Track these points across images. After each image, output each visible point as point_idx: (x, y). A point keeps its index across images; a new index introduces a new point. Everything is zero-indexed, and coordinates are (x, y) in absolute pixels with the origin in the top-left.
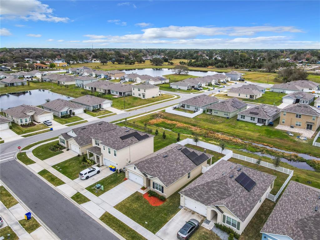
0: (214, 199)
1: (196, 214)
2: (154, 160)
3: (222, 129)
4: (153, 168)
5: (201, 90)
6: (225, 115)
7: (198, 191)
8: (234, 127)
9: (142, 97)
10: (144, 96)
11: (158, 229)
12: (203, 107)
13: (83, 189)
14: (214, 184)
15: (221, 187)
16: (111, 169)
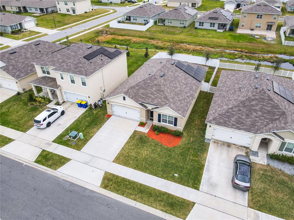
0: (262, 123)
1: (233, 146)
2: (150, 83)
3: (185, 40)
4: (152, 93)
5: (136, 2)
6: (181, 24)
7: (234, 116)
8: (197, 36)
9: (71, 12)
10: (74, 11)
11: (199, 182)
12: (154, 18)
13: (49, 144)
14: (253, 103)
15: (264, 105)
16: (80, 105)
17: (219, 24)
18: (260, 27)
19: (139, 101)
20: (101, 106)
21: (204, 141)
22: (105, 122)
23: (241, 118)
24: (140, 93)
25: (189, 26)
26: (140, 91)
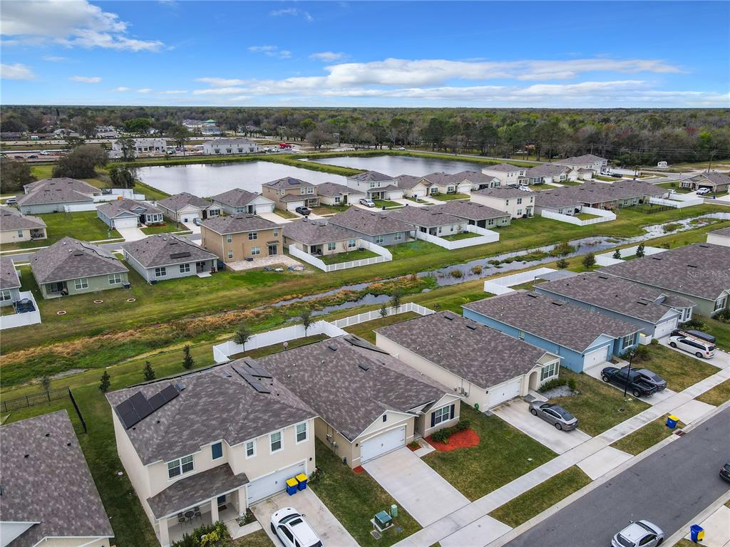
1: (509, 403)
4: (407, 390)
6: (112, 282)
7: (495, 367)
8: (181, 297)
11: (548, 449)
17: (197, 263)
18: (258, 253)
21: (488, 417)
23: (502, 366)
24: (394, 399)
26: (390, 396)
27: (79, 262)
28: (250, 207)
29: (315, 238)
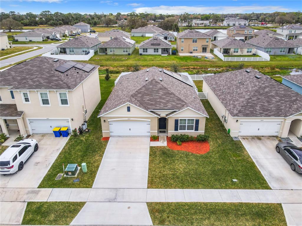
0: (285, 106)
1: (262, 138)
8: (146, 60)
14: (267, 90)
17: (162, 49)
18: (196, 50)
19: (149, 108)
20: (88, 131)
21: (233, 140)
22: (106, 145)
23: (265, 106)
24: (147, 100)
25: (132, 53)
26: (145, 98)
27: (115, 41)
28: (215, 37)
29: (227, 45)
